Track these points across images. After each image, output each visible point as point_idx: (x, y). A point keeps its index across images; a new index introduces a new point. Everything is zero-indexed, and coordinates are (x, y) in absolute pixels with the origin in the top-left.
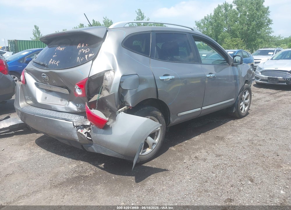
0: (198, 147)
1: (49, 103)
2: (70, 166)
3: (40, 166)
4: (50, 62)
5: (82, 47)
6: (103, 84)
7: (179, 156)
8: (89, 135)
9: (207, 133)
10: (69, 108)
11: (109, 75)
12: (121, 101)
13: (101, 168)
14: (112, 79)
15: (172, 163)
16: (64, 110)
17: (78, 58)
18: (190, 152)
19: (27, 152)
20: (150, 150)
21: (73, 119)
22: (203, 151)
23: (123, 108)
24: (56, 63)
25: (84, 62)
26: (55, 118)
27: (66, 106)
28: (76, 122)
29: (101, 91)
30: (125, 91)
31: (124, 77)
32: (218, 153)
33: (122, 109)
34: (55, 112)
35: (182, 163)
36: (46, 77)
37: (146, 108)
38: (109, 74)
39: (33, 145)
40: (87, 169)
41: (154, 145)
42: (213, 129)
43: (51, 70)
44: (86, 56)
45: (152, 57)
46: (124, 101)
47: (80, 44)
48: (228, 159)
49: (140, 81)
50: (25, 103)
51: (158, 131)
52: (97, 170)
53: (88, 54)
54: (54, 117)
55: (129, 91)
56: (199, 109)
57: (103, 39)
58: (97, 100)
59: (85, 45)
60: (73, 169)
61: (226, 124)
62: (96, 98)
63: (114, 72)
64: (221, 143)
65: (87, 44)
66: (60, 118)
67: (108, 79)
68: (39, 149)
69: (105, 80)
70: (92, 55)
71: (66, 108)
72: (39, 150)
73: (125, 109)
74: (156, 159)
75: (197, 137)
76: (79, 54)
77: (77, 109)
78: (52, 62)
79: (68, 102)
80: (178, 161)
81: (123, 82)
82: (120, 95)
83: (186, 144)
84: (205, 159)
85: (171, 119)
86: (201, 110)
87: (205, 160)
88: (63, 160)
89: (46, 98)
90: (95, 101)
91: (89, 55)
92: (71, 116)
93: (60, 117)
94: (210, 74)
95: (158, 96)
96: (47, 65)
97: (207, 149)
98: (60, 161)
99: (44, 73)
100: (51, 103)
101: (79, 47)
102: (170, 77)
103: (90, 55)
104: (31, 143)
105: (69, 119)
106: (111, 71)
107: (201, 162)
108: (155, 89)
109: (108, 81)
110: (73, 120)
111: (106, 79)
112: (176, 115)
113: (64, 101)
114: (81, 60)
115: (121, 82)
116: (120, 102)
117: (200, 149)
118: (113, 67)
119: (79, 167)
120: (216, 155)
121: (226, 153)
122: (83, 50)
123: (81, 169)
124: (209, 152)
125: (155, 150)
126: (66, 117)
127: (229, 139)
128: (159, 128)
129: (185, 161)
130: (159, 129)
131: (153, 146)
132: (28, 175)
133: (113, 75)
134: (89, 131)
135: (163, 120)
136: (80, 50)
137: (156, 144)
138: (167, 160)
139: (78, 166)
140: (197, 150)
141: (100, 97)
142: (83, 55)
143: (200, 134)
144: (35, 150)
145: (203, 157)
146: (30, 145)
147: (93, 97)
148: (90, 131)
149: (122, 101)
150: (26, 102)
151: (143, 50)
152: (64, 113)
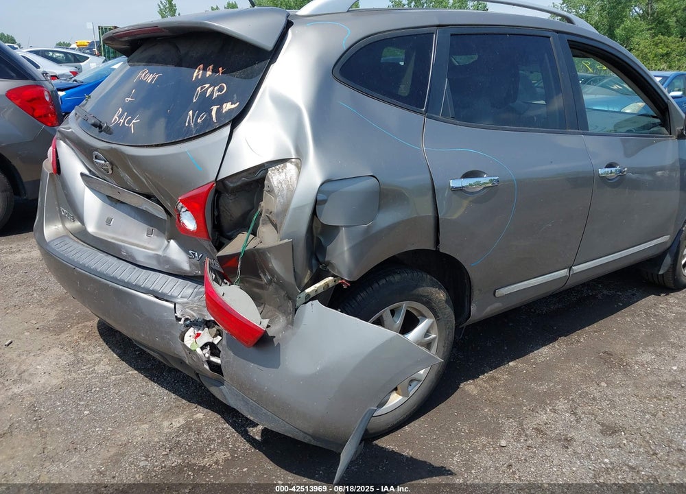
0: (544, 388)
1: (115, 236)
2: (166, 424)
3: (86, 412)
4: (116, 117)
5: (207, 75)
6: (262, 204)
7: (486, 417)
8: (214, 350)
9: (574, 336)
10: (167, 260)
11: (282, 176)
12: (317, 260)
13: (251, 441)
14: (292, 192)
15: (464, 446)
16: (154, 265)
17: (191, 113)
18: (520, 405)
19: (67, 357)
20: (401, 397)
21: (176, 295)
22: (561, 405)
23: (322, 283)
24: (129, 122)
25: (207, 130)
26: (128, 285)
27: (160, 253)
28: (183, 304)
29: (256, 226)
30: (331, 231)
31: (328, 187)
32: (609, 420)
33: (317, 285)
34: (130, 266)
35: (494, 449)
36: (103, 162)
37: (397, 278)
38: (283, 174)
39: (88, 337)
40: (211, 441)
41: (414, 383)
42: (595, 325)
43: (114, 146)
44: (215, 108)
45: (431, 113)
46: (326, 259)
47: (202, 66)
48: (641, 450)
49: (384, 196)
50: (60, 226)
51: (431, 343)
52: (239, 447)
53: (221, 101)
54: (123, 281)
55: (343, 230)
56: (564, 272)
57: (272, 55)
58: (240, 253)
59: (215, 71)
60: (171, 434)
61: (632, 307)
62: (238, 244)
63: (299, 168)
64: (619, 378)
65: (220, 69)
66: (140, 287)
67: (276, 190)
68: (99, 349)
69: (269, 191)
70: (233, 106)
71: (158, 257)
72: (98, 355)
73: (327, 285)
74: (415, 424)
75: (545, 350)
76: (194, 101)
77: (190, 267)
78: (120, 117)
79: (166, 242)
80: (483, 440)
81: (324, 202)
82: (315, 239)
83: (509, 373)
84: (566, 439)
85: (473, 308)
86: (568, 274)
87: (567, 442)
88: (152, 397)
89: (109, 221)
90: (236, 256)
91: (221, 107)
92: (172, 284)
93: (140, 283)
94: (610, 166)
95: (437, 242)
96: (107, 127)
97: (573, 400)
98: (145, 399)
99: (97, 149)
100: (121, 238)
101: (197, 76)
102: (484, 180)
103: (228, 106)
104: (85, 326)
105: (165, 294)
106: (288, 164)
107: (553, 451)
108: (432, 222)
109: (276, 197)
110: (176, 297)
111: (271, 191)
112: (492, 293)
113: (157, 236)
114: (199, 121)
115: (317, 203)
116: (314, 262)
117: (553, 396)
118: (298, 150)
119: (190, 429)
120: (603, 425)
121: (635, 423)
122: (207, 86)
123: (193, 436)
124: (579, 411)
125: (415, 398)
126: (156, 287)
127: (643, 365)
128: (433, 336)
129: (503, 443)
130: (434, 339)
131: (410, 388)
132: (45, 444)
133: (295, 177)
134: (217, 340)
135: (449, 312)
136: (199, 88)
137: (419, 381)
138: (447, 430)
139: (187, 427)
140: (542, 400)
141: (250, 246)
142: (205, 104)
143: (554, 339)
144: (88, 354)
145: (560, 429)
146: (81, 335)
147: (231, 239)
148: (219, 338)
149: (321, 259)
150: (63, 225)
151: (404, 89)
152: (153, 272)
